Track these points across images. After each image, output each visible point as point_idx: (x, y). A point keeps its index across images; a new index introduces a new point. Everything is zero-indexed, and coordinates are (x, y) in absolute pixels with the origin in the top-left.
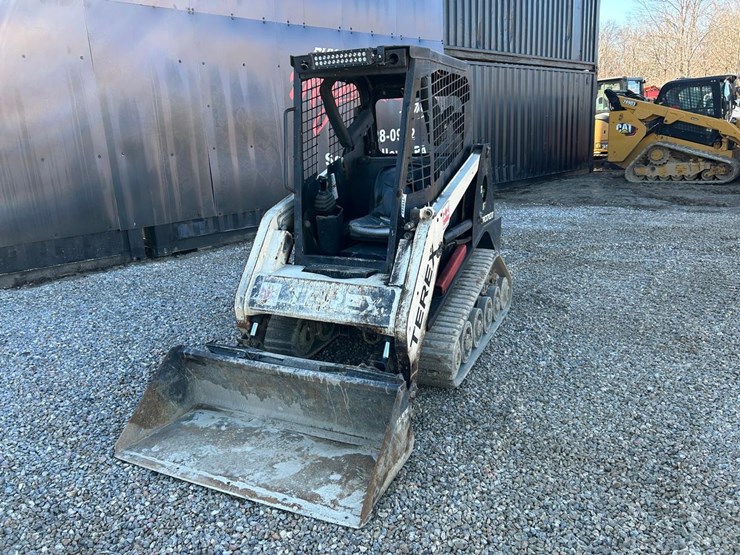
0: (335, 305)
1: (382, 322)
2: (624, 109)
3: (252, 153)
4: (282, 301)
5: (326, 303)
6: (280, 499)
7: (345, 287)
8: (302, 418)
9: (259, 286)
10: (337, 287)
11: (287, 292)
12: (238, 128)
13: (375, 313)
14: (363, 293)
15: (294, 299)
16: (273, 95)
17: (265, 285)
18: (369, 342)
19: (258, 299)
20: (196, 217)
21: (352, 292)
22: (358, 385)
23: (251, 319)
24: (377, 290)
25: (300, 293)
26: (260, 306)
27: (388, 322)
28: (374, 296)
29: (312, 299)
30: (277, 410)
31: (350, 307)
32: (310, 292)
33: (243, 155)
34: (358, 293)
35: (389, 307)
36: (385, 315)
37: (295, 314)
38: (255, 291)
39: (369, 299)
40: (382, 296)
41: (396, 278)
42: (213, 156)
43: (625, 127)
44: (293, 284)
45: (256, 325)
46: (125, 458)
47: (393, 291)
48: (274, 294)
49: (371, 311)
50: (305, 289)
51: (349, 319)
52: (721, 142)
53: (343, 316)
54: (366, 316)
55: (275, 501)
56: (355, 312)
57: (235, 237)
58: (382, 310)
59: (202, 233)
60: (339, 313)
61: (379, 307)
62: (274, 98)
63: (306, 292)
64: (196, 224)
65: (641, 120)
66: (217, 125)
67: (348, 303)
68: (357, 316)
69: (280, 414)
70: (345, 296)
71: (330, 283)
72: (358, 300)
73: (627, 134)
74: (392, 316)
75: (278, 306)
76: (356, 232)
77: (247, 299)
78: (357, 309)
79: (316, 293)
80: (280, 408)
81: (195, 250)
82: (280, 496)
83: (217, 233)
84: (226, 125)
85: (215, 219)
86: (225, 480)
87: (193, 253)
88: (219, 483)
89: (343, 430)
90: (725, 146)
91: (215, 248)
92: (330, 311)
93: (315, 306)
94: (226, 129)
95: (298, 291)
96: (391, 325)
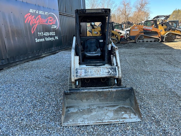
0: (101, 73)
1: (115, 75)
2: (95, 28)
3: (16, 38)
4: (86, 74)
5: (99, 73)
6: (118, 121)
7: (102, 68)
8: (99, 103)
9: (77, 71)
10: (100, 68)
11: (87, 71)
12: (12, 31)
13: (113, 73)
14: (107, 69)
15: (89, 73)
16: (21, 21)
17: (79, 71)
18: (103, 82)
19: (78, 75)
20: (2, 59)
21: (105, 69)
22: (121, 90)
23: (76, 80)
24: (111, 68)
25: (91, 71)
26: (79, 76)
27: (116, 75)
28: (111, 69)
29: (94, 72)
30: (91, 102)
31: (105, 73)
32: (93, 71)
33: (14, 40)
34: (106, 69)
35: (116, 71)
36: (115, 73)
37: (91, 77)
38: (76, 73)
39: (110, 70)
40: (113, 69)
41: (114, 64)
42: (5, 40)
43: (95, 32)
44: (87, 69)
45: (77, 82)
46: (66, 125)
47: (115, 67)
48: (83, 72)
49: (111, 73)
50: (91, 70)
51: (106, 76)
52: (114, 35)
53: (104, 75)
54: (110, 74)
55: (118, 122)
56: (107, 74)
57: (14, 64)
58: (114, 72)
59: (4, 63)
60: (103, 74)
61: (113, 71)
62: (21, 23)
63: (92, 71)
64: (2, 61)
65: (99, 31)
66: (6, 30)
67: (104, 72)
68: (108, 75)
69: (92, 103)
70: (103, 70)
71: (98, 67)
72: (107, 71)
73: (96, 34)
74: (117, 73)
75: (85, 75)
76: (88, 56)
77: (75, 75)
78: (107, 73)
79: (95, 70)
80: (92, 102)
81: (3, 69)
82: (118, 120)
83: (8, 63)
84: (9, 30)
85: (8, 59)
86: (101, 121)
87: (2, 70)
88: (100, 122)
89: (111, 103)
90: (114, 36)
91: (9, 68)
92: (101, 74)
93: (96, 74)
94: (8, 31)
95: (90, 71)
96: (117, 75)
